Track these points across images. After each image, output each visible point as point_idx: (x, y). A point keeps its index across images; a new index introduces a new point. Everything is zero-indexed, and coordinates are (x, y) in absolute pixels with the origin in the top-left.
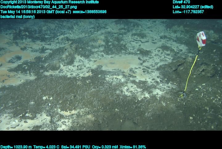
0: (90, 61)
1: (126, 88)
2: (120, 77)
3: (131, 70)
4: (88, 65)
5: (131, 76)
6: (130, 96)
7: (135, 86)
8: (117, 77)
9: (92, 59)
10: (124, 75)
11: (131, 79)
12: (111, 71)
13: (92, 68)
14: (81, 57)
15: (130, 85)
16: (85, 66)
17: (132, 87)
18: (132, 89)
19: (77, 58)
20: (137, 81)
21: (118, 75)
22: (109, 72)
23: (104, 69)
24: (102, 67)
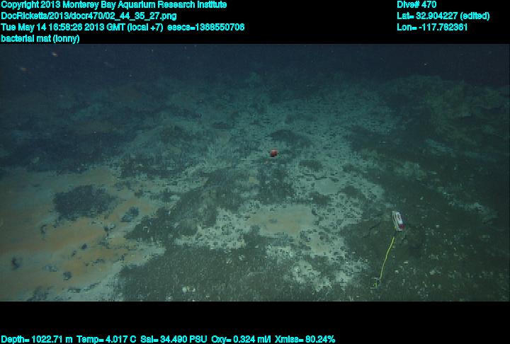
0: (240, 217)
1: (296, 269)
2: (287, 249)
3: (302, 235)
4: (237, 227)
5: (303, 247)
6: (303, 285)
7: (310, 266)
8: (283, 249)
9: (242, 214)
10: (292, 245)
11: (304, 252)
12: (273, 236)
13: (243, 231)
14: (226, 210)
15: (302, 263)
16: (233, 229)
17: (305, 267)
18: (305, 272)
19: (220, 213)
20: (313, 256)
21: (284, 245)
22: (271, 239)
23: (262, 233)
24: (259, 229)
